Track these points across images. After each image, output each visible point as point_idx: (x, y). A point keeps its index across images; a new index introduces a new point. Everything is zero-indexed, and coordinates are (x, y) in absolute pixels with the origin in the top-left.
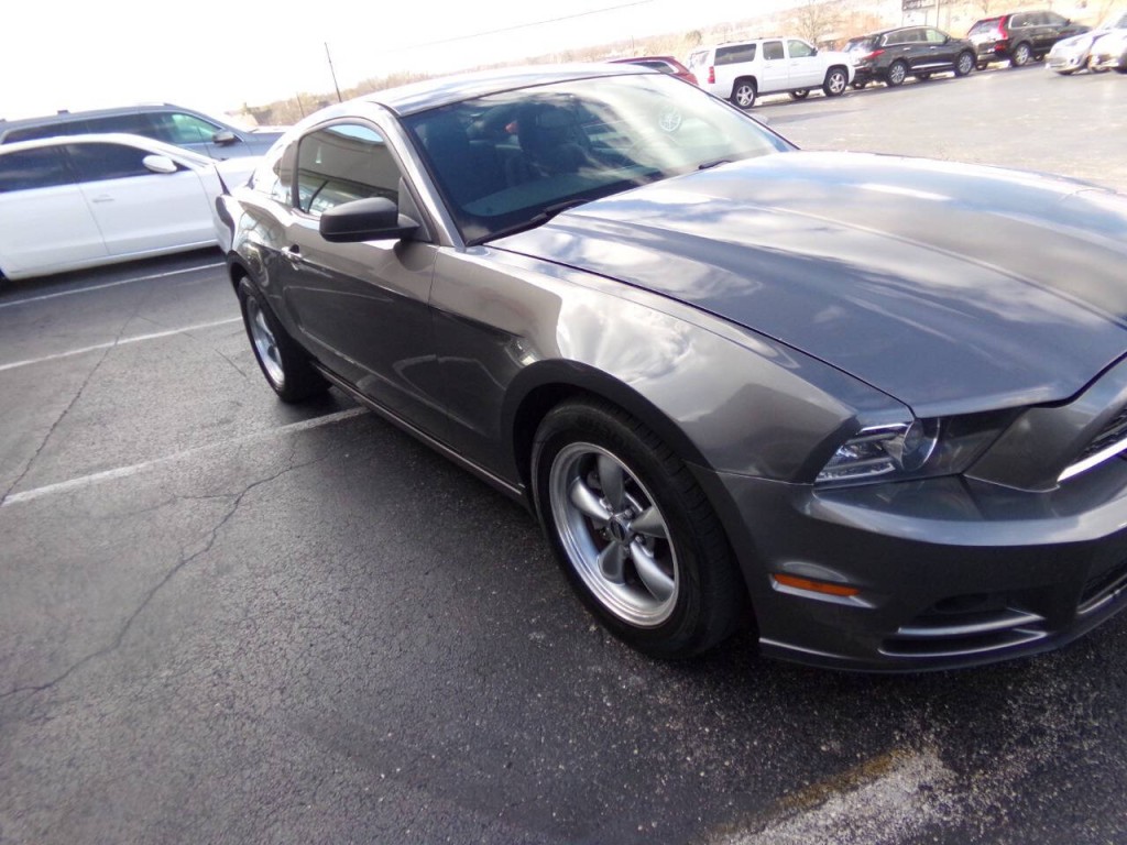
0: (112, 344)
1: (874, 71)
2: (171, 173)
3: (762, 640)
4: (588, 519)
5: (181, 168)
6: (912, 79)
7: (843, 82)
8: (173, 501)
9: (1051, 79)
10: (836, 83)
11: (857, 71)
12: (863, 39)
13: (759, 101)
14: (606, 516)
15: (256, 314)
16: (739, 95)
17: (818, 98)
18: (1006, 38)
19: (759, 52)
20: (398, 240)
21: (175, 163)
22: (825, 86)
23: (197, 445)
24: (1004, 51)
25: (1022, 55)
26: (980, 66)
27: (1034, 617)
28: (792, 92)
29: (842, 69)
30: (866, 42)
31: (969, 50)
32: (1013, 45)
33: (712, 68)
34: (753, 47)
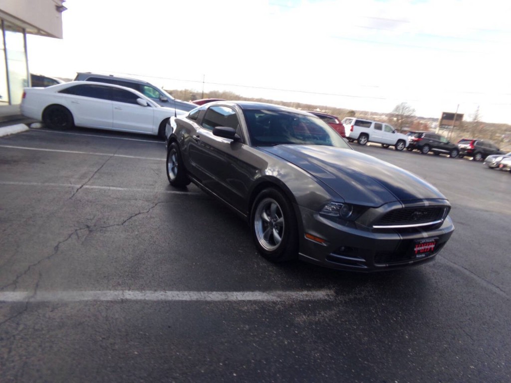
0: (112, 155)
1: (417, 145)
2: (145, 106)
3: (300, 253)
4: (264, 221)
5: (149, 105)
6: (432, 153)
7: (403, 146)
8: (136, 199)
9: (485, 168)
10: (400, 146)
11: (410, 144)
12: (415, 133)
13: (369, 144)
14: (268, 220)
15: (172, 155)
16: (361, 139)
17: (391, 149)
18: (473, 148)
19: (373, 126)
20: (233, 140)
21: (147, 103)
22: (396, 145)
23: (143, 188)
24: (471, 153)
25: (478, 157)
26: (461, 157)
27: (364, 260)
28: (383, 144)
29: (404, 141)
30: (416, 135)
31: (457, 149)
32: (476, 151)
33: (352, 126)
34: (371, 123)
